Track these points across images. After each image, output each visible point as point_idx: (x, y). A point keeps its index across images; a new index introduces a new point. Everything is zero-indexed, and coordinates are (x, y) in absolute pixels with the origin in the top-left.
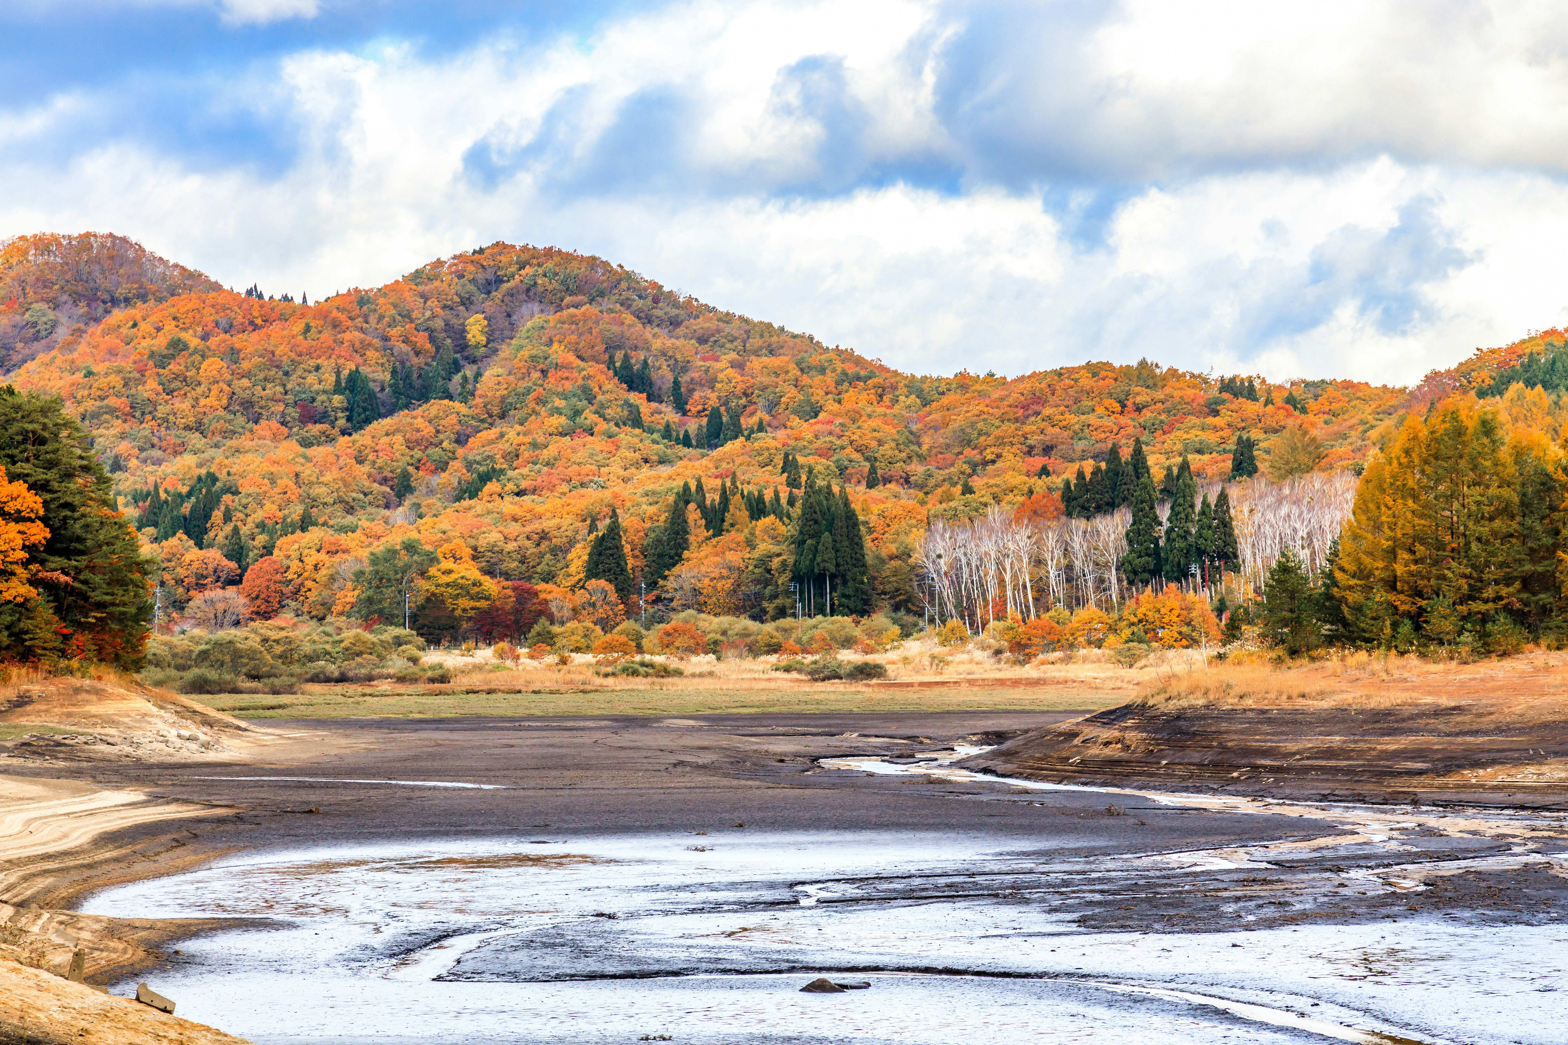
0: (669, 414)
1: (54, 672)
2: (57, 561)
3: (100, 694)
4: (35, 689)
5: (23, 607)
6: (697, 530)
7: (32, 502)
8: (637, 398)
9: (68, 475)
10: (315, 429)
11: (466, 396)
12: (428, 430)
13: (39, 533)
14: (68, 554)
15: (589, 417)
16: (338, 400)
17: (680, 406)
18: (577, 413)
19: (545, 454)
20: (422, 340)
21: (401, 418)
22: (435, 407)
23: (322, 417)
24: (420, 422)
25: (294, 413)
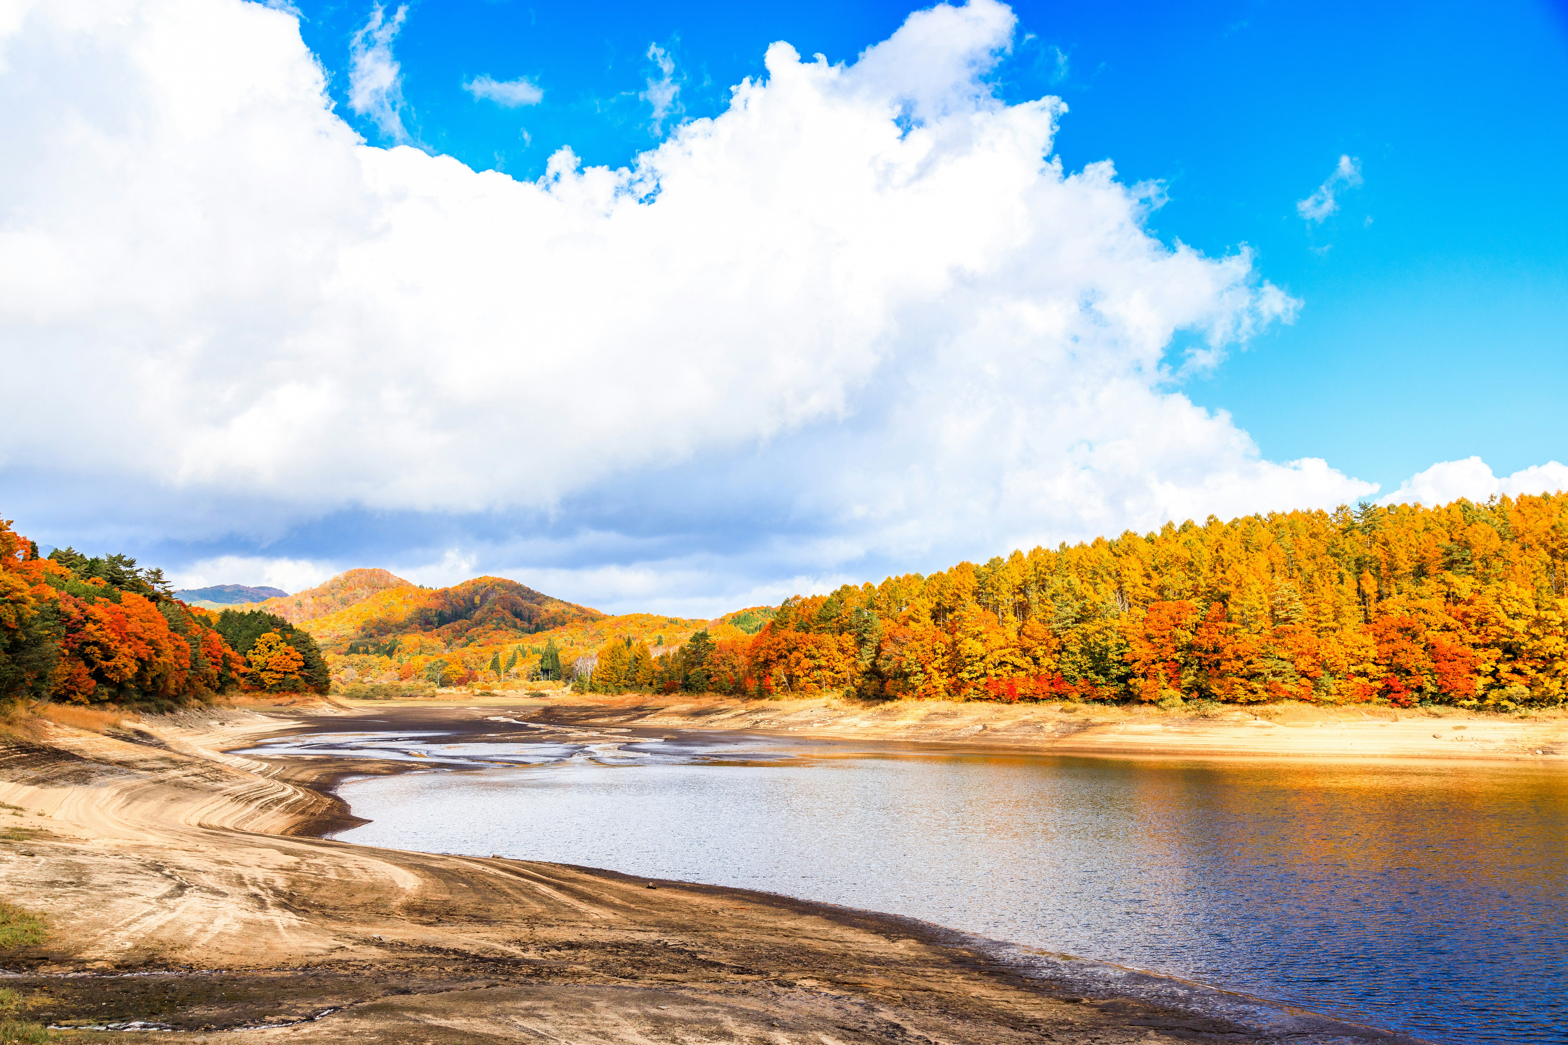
0: (526, 625)
1: (303, 695)
2: (306, 670)
3: (312, 700)
4: (298, 699)
5: (296, 680)
6: (519, 657)
7: (300, 657)
8: (517, 620)
9: (311, 650)
10: (429, 627)
11: (470, 619)
12: (459, 628)
13: (302, 664)
14: (309, 668)
15: (502, 625)
16: (436, 619)
17: (530, 622)
18: (499, 624)
19: (488, 635)
20: (462, 602)
21: (452, 624)
22: (461, 621)
23: (431, 623)
24: (456, 626)
25: (423, 622)
